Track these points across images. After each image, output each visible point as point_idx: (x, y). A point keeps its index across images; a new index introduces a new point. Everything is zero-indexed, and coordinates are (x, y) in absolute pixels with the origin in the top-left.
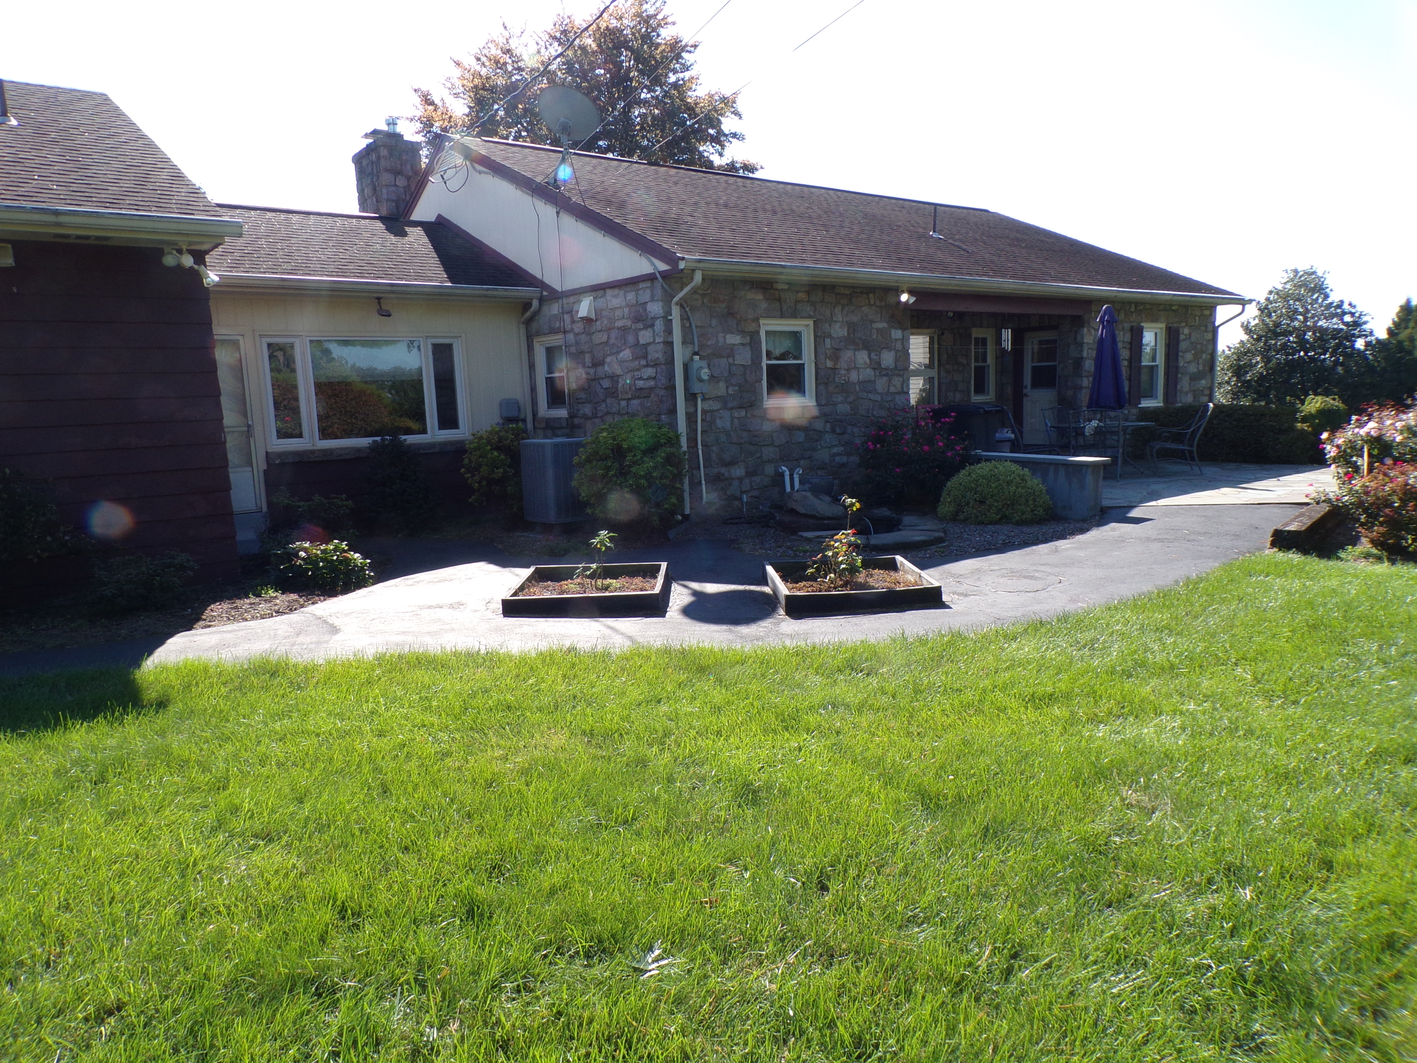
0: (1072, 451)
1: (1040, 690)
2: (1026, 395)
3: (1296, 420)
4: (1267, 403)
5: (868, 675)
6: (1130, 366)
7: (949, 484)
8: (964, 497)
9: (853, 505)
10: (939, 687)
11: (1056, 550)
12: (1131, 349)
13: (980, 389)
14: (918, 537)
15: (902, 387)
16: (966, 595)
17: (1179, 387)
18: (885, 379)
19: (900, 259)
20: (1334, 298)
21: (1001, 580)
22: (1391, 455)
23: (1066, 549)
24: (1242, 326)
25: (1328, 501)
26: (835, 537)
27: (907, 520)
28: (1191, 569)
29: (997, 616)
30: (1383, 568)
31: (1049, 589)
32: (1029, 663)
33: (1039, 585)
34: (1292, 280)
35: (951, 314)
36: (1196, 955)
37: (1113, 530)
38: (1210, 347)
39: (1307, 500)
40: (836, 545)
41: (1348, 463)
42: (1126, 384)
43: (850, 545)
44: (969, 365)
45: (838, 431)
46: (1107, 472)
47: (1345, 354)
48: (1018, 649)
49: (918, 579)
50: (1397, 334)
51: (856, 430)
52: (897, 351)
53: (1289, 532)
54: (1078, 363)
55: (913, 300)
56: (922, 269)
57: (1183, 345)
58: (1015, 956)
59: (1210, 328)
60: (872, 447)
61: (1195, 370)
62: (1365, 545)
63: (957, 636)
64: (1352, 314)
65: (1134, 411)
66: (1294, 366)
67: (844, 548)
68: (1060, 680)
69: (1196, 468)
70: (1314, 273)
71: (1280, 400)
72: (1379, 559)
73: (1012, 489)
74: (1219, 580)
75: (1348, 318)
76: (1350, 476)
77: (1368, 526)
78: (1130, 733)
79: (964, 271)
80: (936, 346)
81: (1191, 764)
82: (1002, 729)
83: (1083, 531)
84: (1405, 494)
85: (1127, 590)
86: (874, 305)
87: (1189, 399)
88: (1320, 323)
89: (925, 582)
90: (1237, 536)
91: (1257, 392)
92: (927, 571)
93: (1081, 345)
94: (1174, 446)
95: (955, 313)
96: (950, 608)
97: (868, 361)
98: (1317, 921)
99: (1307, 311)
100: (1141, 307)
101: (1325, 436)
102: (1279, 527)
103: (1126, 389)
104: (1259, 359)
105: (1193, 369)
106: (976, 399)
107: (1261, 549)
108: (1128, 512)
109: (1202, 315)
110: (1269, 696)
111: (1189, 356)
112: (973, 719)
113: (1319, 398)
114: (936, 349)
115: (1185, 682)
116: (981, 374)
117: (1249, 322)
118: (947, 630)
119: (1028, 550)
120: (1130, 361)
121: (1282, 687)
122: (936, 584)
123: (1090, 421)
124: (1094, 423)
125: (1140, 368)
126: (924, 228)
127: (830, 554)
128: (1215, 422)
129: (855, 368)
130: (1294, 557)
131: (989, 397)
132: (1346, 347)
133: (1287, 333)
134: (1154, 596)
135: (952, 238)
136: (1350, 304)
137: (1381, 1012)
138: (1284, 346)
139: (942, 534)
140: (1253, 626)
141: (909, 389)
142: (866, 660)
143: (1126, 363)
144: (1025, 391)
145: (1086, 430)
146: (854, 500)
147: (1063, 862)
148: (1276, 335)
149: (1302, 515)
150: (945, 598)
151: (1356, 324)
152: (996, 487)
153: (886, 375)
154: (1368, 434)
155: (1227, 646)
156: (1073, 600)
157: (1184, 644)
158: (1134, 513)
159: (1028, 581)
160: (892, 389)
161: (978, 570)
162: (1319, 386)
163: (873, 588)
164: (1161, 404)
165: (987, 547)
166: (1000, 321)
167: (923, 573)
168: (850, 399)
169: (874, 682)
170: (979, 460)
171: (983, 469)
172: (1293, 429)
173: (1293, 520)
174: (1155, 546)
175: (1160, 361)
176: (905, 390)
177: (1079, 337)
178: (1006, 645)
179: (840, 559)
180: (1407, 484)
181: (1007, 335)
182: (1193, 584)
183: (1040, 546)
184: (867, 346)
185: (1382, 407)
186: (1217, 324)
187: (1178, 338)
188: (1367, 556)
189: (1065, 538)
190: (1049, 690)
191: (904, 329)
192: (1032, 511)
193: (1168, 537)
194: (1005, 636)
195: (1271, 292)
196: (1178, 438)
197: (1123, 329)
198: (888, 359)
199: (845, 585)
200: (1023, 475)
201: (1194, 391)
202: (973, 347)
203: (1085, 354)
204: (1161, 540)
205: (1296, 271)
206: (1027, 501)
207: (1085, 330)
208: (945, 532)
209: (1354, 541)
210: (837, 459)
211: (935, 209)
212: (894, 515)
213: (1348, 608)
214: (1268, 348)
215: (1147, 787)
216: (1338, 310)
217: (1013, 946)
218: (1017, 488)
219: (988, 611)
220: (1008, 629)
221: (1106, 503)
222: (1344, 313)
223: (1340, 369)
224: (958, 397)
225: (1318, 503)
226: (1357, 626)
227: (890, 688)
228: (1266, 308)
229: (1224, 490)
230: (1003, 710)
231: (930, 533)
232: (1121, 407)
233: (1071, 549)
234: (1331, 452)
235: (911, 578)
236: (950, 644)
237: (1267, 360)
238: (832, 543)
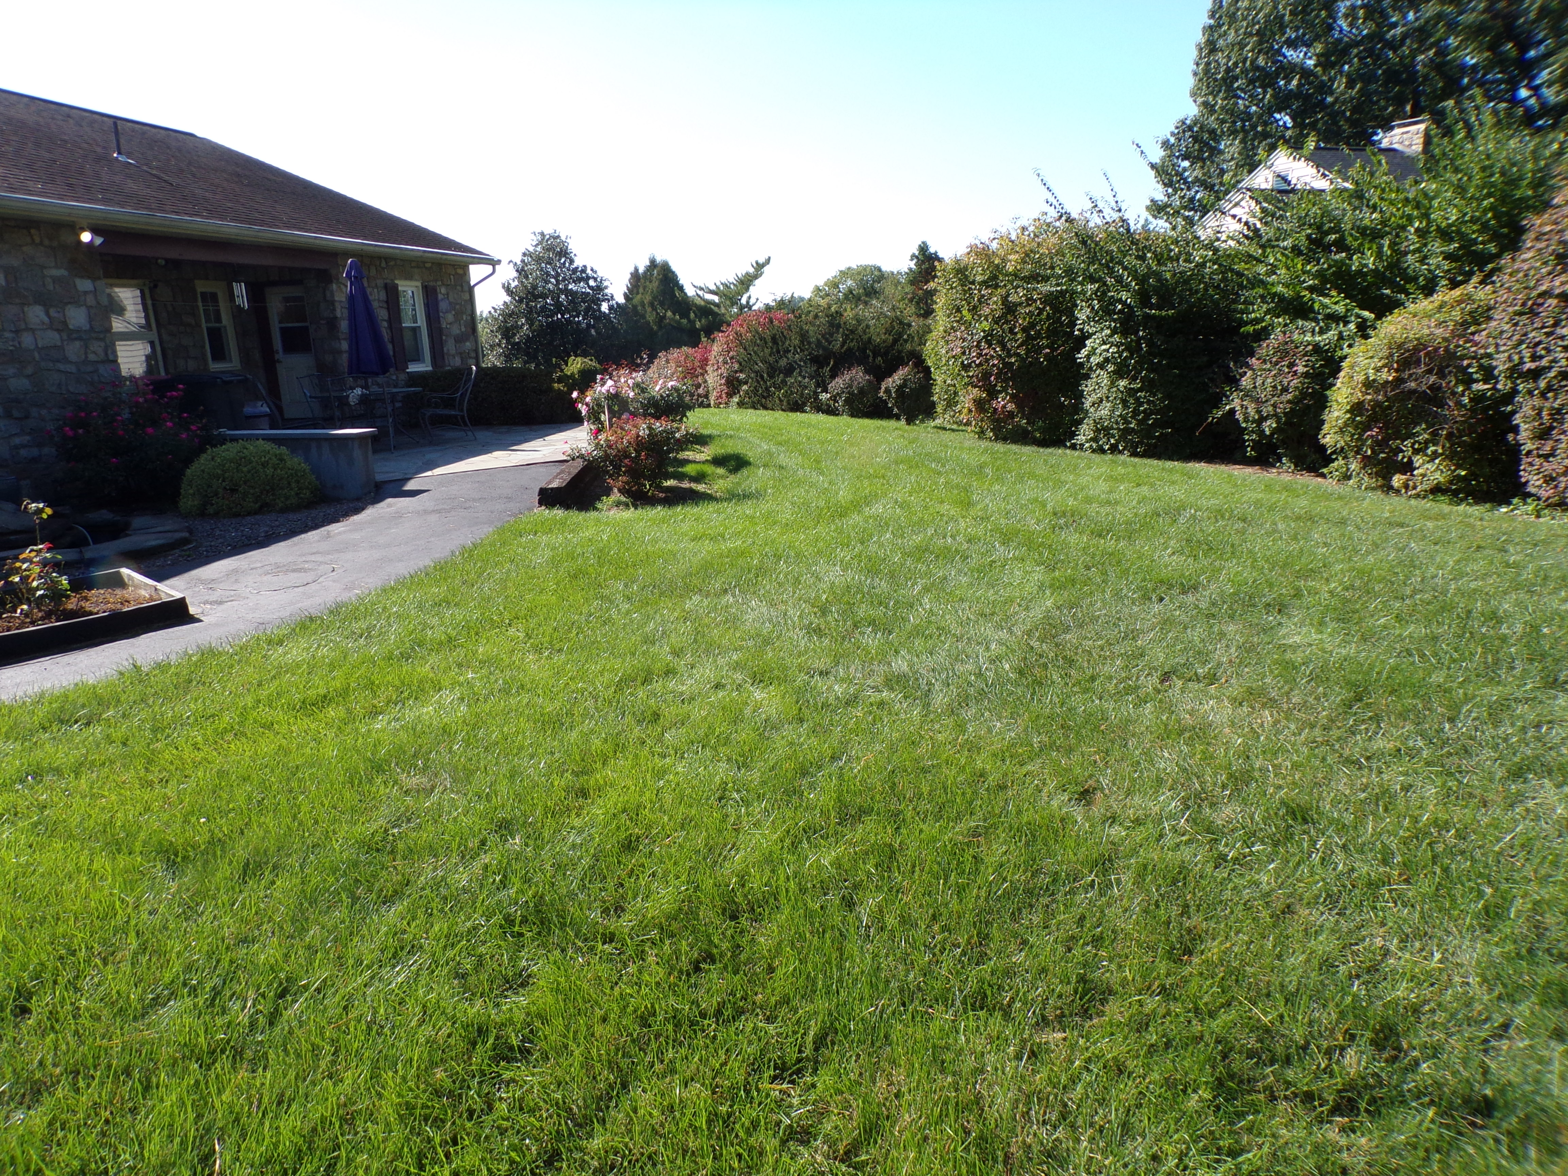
0: (338, 424)
1: (312, 693)
2: (279, 361)
3: (553, 381)
4: (537, 365)
5: (88, 724)
6: (390, 327)
7: (188, 472)
8: (209, 486)
9: (40, 511)
10: (188, 718)
11: (328, 536)
12: (388, 309)
13: (219, 354)
14: (153, 541)
15: (106, 354)
16: (221, 603)
17: (445, 349)
18: (78, 344)
19: (70, 185)
20: (578, 262)
21: (265, 578)
22: (628, 410)
23: (340, 533)
24: (503, 287)
25: (581, 456)
26: (21, 557)
27: (137, 522)
28: (465, 537)
29: (261, 621)
30: (629, 514)
31: (321, 580)
32: (298, 666)
33: (309, 577)
34: (540, 243)
35: (162, 262)
36: (469, 919)
37: (390, 506)
38: (469, 307)
39: (565, 458)
40: (25, 566)
41: (598, 420)
42: (390, 347)
43: (44, 563)
44: (199, 325)
45: (16, 413)
46: (376, 442)
47: (596, 318)
48: (286, 654)
49: (153, 593)
50: (632, 299)
51: (44, 412)
52: (89, 308)
53: (552, 489)
54: (332, 324)
55: (99, 241)
56: (104, 201)
57: (443, 306)
58: (282, 996)
59: (466, 288)
60: (71, 433)
61: (458, 332)
62: (616, 496)
63: (208, 654)
64: (595, 279)
65: (402, 376)
66: (554, 328)
67: (37, 569)
68: (334, 679)
69: (470, 433)
70: (558, 237)
71: (548, 362)
72: (627, 505)
73: (270, 471)
74: (492, 544)
75: (592, 283)
76: (598, 431)
77: (615, 475)
78: (409, 715)
79: (167, 208)
80: (149, 302)
81: (467, 733)
82: (267, 746)
83: (358, 510)
84: (637, 445)
85: (403, 569)
86: (41, 244)
87: (457, 362)
88: (570, 287)
89: (163, 595)
90: (509, 499)
91: (527, 354)
92: (168, 582)
93: (333, 303)
94: (446, 412)
95: (167, 260)
96: (199, 621)
97: (46, 320)
98: (574, 847)
99: (558, 275)
100: (392, 263)
101: (575, 395)
102: (543, 485)
103: (391, 353)
104: (523, 320)
105: (455, 330)
106: (215, 367)
107: (530, 509)
108: (403, 485)
109: (457, 273)
110: (538, 650)
111: (450, 317)
112: (232, 746)
113: (579, 359)
114: (150, 307)
115: (462, 652)
116: (216, 336)
117: (509, 284)
118: (194, 648)
119: (296, 539)
120: (389, 321)
121: (547, 638)
122: (178, 595)
123: (352, 388)
124: (358, 391)
125: (402, 329)
126: (104, 148)
127: (17, 579)
128: (482, 385)
129: (28, 329)
130: (558, 513)
131: (233, 364)
132: (594, 311)
133: (544, 296)
134: (431, 570)
135: (146, 165)
136: (592, 270)
137: (621, 907)
138: (544, 308)
139: (185, 534)
140: (523, 585)
141: (116, 356)
142: (83, 706)
143: (385, 324)
144: (277, 357)
145: (351, 399)
146: (41, 505)
147: (334, 873)
148: (536, 297)
149: (562, 472)
150: (192, 610)
151: (599, 289)
152: (249, 472)
153: (80, 339)
154: (608, 391)
155: (501, 608)
156: (347, 588)
157: (459, 615)
158: (410, 486)
159: (296, 575)
160: (92, 357)
161: (235, 571)
162: (578, 348)
163: (91, 613)
164: (430, 368)
165: (246, 542)
166: (231, 273)
167: (159, 586)
168: (29, 370)
169: (97, 730)
170: (223, 440)
171: (229, 451)
172: (551, 389)
173: (556, 477)
174: (433, 518)
175: (422, 322)
176: (111, 357)
177: (328, 294)
178: (271, 652)
179: (35, 584)
180: (638, 436)
181: (240, 290)
182: (468, 553)
183: (310, 534)
184: (44, 300)
185: (619, 366)
186: (472, 283)
187: (436, 298)
188: (618, 504)
189: (338, 521)
190: (322, 691)
191: (94, 279)
192: (297, 494)
193: (445, 506)
194: (270, 642)
195: (524, 254)
196: (449, 403)
197: (376, 286)
198: (77, 317)
199: (47, 616)
200: (280, 454)
201: (461, 354)
202: (200, 304)
203: (338, 314)
204: (439, 511)
205: (542, 234)
206: (289, 483)
207: (334, 286)
208: (191, 532)
209: (608, 492)
210: (23, 452)
211: (115, 124)
212: (118, 518)
213: (601, 556)
214: (530, 310)
215: (426, 767)
216: (581, 276)
217: (281, 984)
218: (275, 469)
219: (250, 616)
220: (272, 632)
221: (379, 478)
222: (588, 278)
223: (593, 332)
224: (192, 365)
225: (573, 459)
226: (608, 569)
227: (118, 734)
228: (523, 270)
229: (497, 454)
230: (269, 726)
231: (170, 535)
232: (385, 371)
233: (344, 532)
234: (583, 409)
235: (144, 593)
236: (201, 663)
237: (530, 321)
238: (18, 564)
